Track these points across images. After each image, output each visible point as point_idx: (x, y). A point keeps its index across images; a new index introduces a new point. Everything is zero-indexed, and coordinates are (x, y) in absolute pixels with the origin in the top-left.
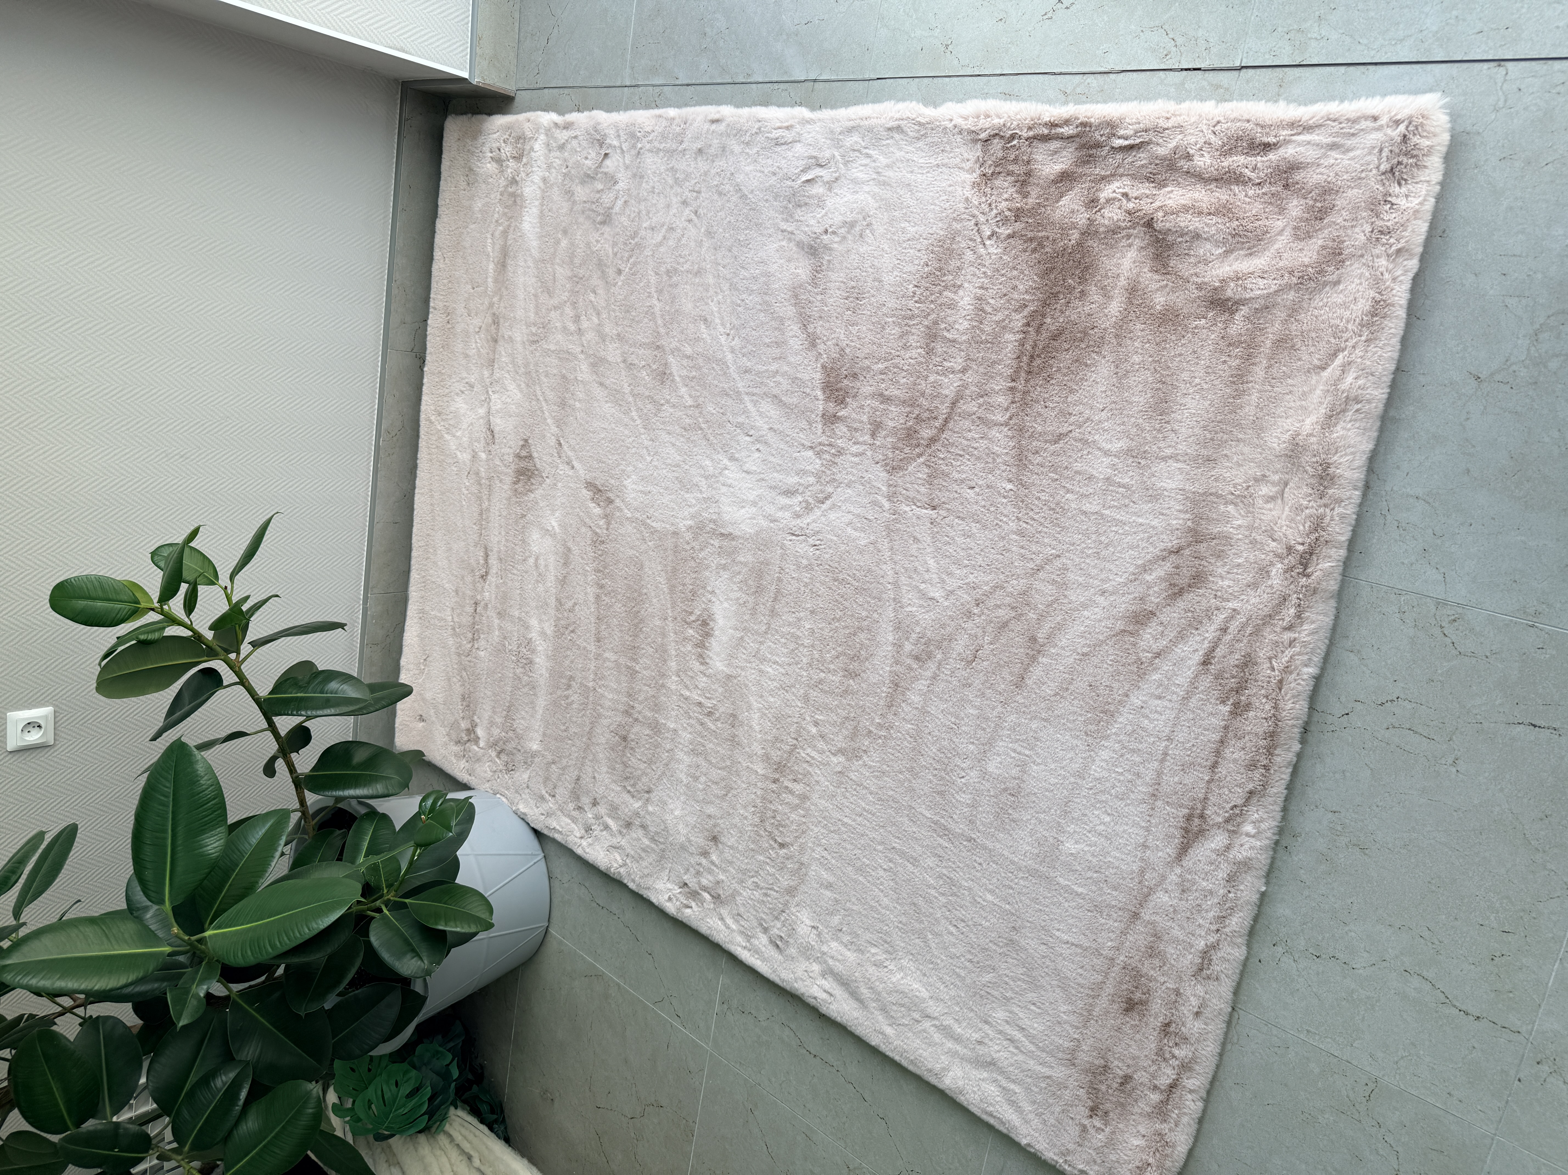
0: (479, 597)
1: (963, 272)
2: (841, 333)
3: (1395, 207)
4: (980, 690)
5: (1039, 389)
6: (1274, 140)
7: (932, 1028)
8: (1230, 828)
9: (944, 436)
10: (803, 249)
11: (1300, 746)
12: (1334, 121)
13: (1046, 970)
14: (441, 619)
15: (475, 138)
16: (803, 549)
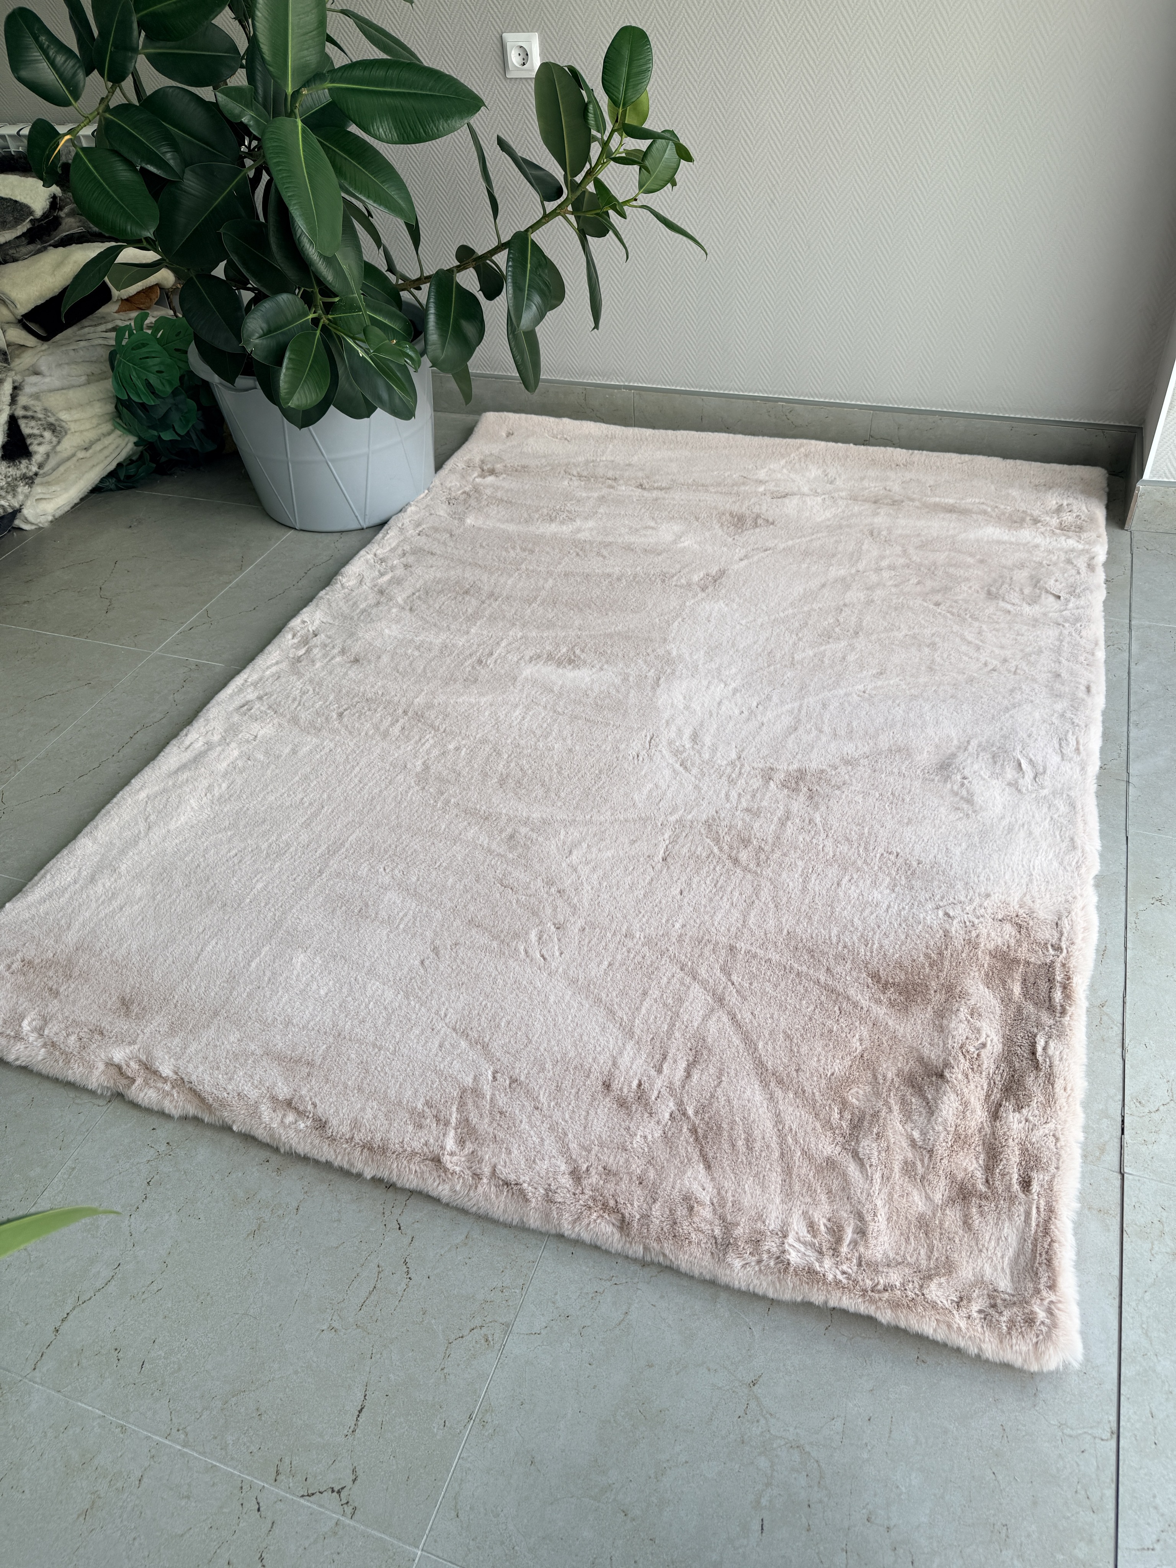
0: (621, 482)
6: (1034, 1191)
7: (137, 831)
10: (948, 758)
11: (369, 1177)
14: (603, 452)
15: (1083, 492)
16: (636, 746)
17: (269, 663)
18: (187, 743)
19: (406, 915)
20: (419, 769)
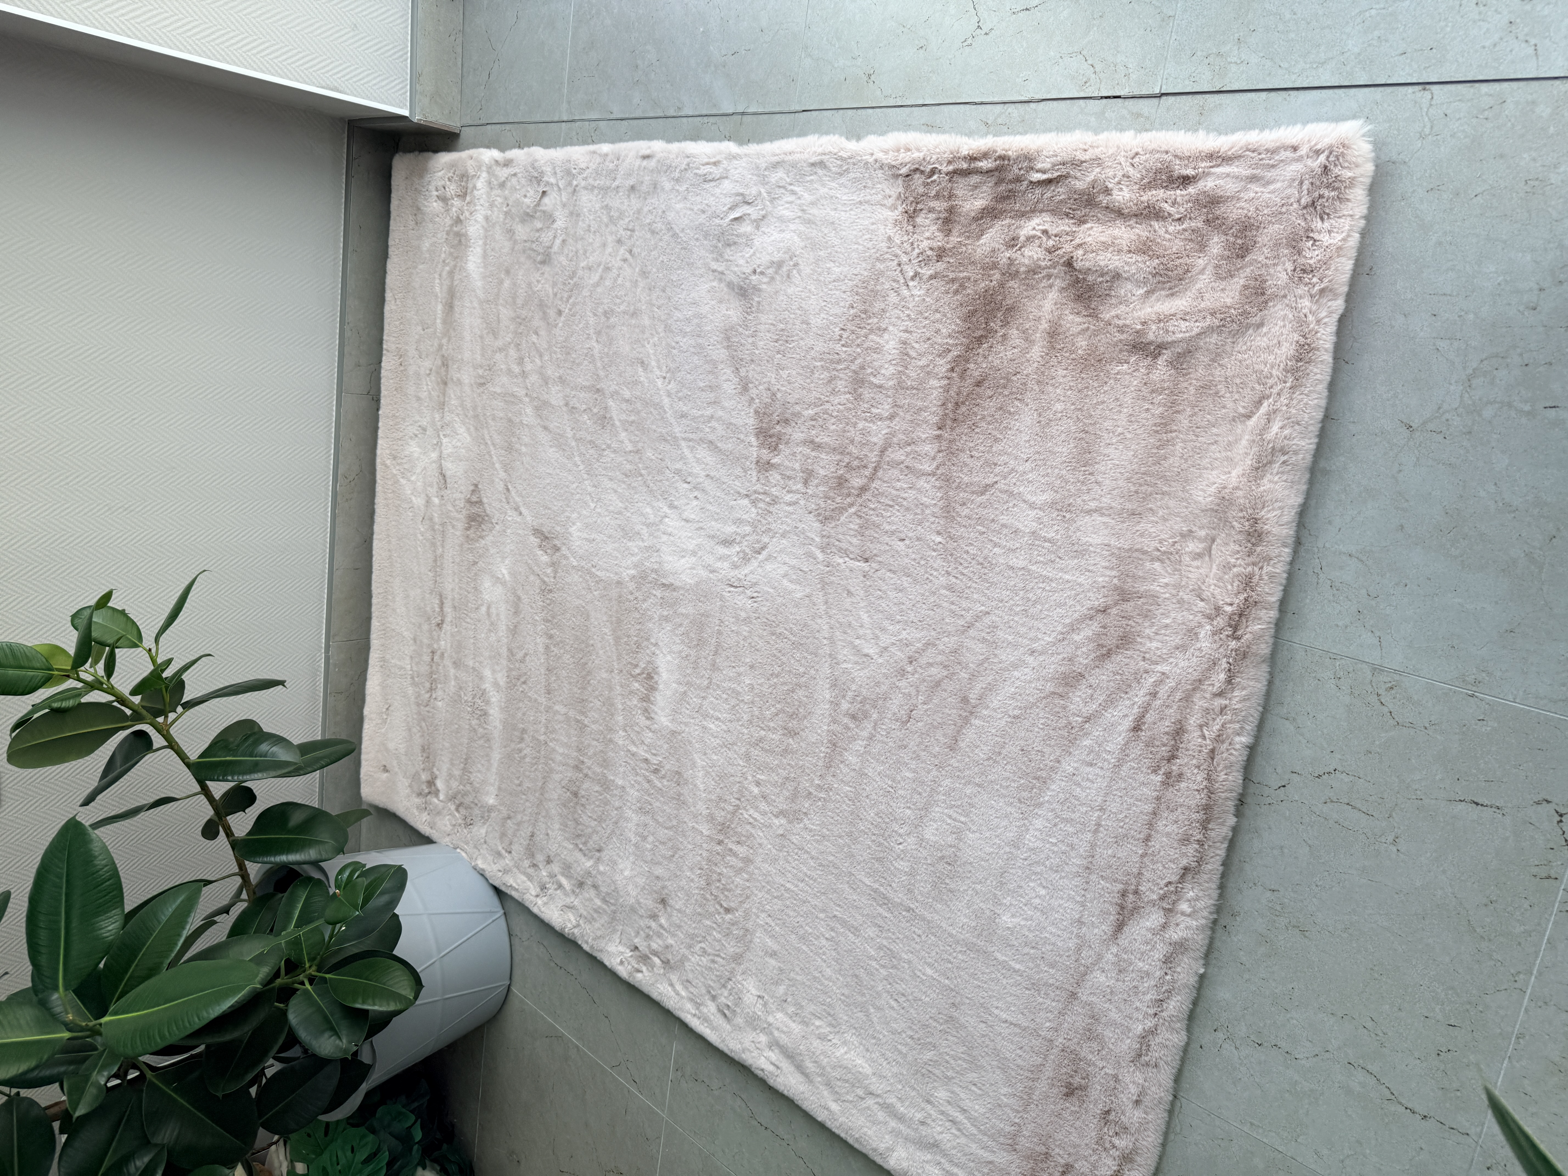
0: (435, 646)
1: (888, 314)
2: (772, 376)
3: (1317, 243)
4: (914, 752)
5: (964, 438)
6: (1193, 173)
7: (876, 1106)
8: (1165, 905)
9: (874, 485)
10: (733, 289)
11: (1235, 820)
12: (1253, 151)
13: (986, 1050)
14: (401, 668)
15: (421, 176)
16: (741, 601)
17: (673, 993)
18: (771, 1068)
19: (950, 817)
20: (783, 821)
